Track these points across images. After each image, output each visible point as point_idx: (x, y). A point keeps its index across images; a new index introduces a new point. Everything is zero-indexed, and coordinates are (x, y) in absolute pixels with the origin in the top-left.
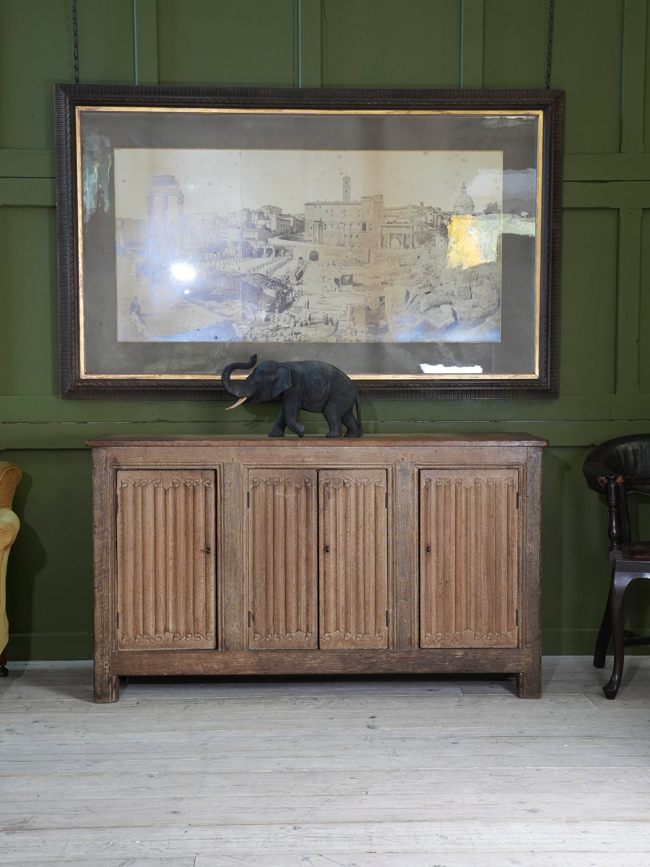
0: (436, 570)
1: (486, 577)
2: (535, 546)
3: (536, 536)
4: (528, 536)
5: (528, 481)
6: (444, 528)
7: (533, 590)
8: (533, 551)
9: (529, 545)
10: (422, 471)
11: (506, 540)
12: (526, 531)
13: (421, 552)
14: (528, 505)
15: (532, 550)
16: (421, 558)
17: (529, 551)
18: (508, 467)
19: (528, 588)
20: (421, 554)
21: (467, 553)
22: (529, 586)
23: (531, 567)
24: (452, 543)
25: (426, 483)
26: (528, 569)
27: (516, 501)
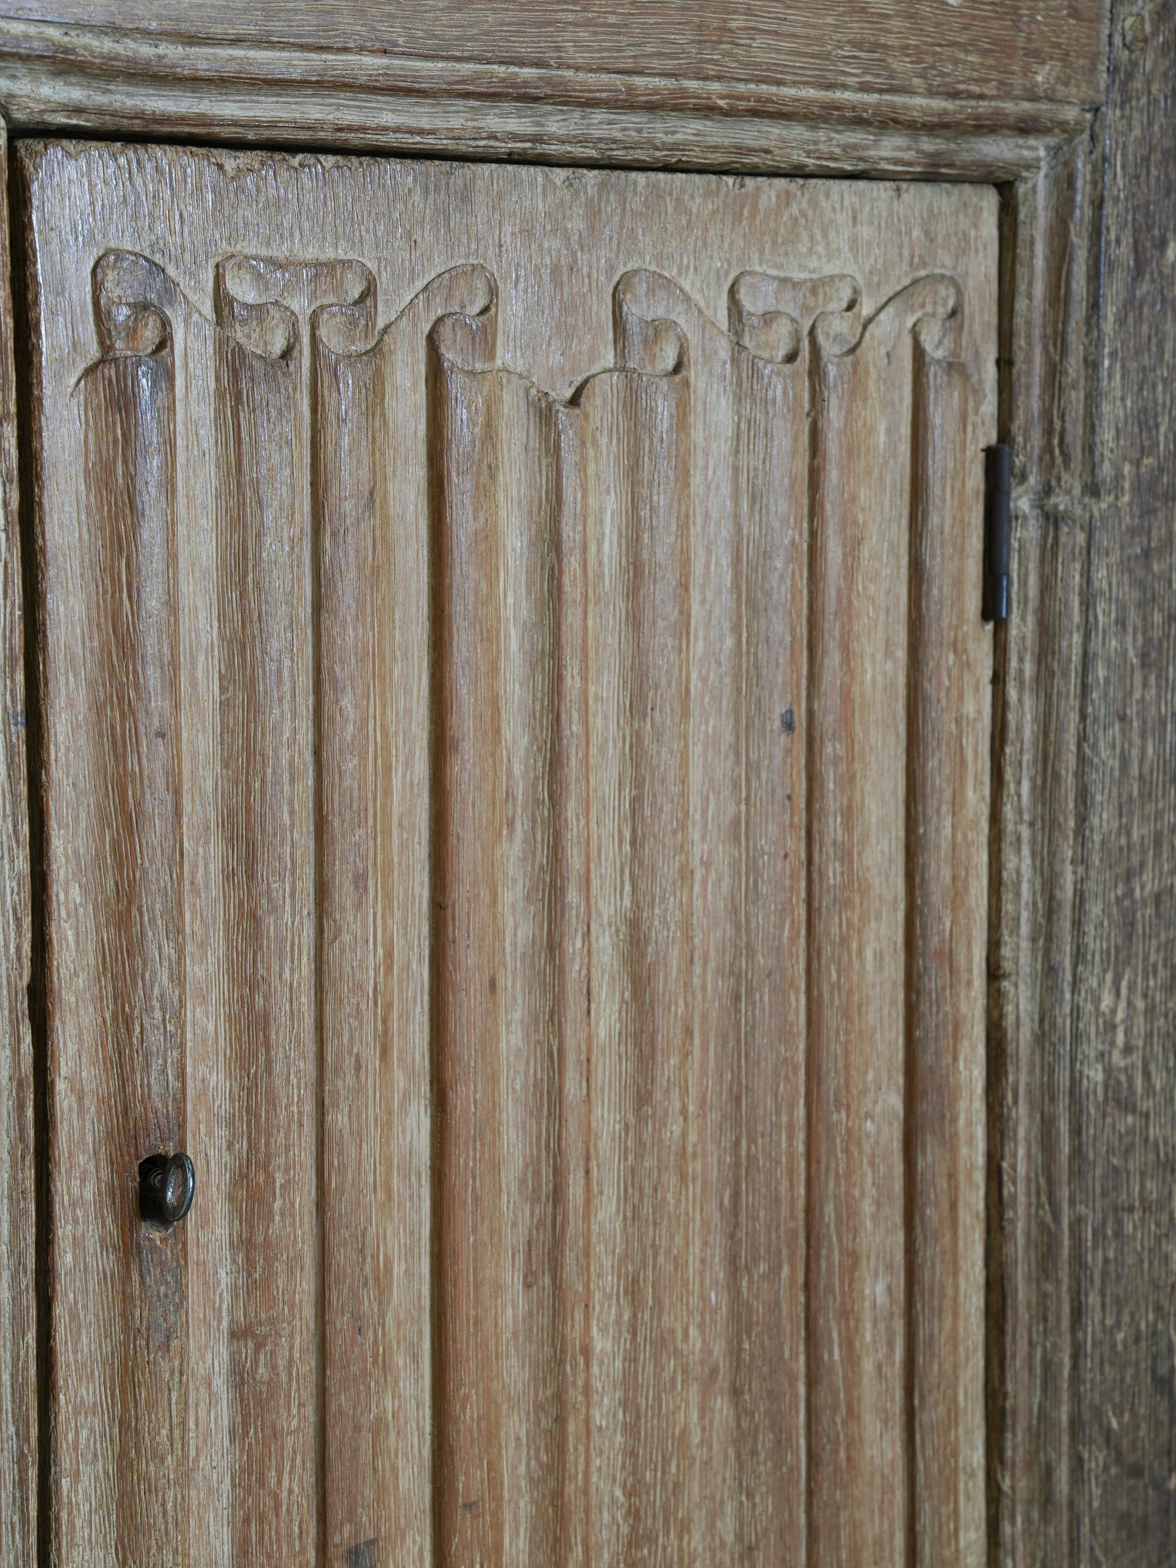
0: (238, 1432)
1: (722, 1407)
2: (1150, 1010)
3: (1158, 899)
4: (1095, 909)
5: (1110, 311)
6: (322, 891)
7: (1135, 1471)
8: (1136, 1058)
9: (1106, 1002)
10: (55, 153)
11: (895, 969)
12: (1082, 861)
13: (63, 1231)
14: (1100, 575)
15: (1128, 1050)
16: (60, 1311)
17: (1108, 1072)
18: (928, 144)
19: (1096, 1458)
20: (65, 1258)
21: (559, 1173)
22: (1108, 1434)
23: (1118, 1234)
24: (400, 1078)
25: (101, 316)
26: (1094, 1259)
27: (975, 543)
